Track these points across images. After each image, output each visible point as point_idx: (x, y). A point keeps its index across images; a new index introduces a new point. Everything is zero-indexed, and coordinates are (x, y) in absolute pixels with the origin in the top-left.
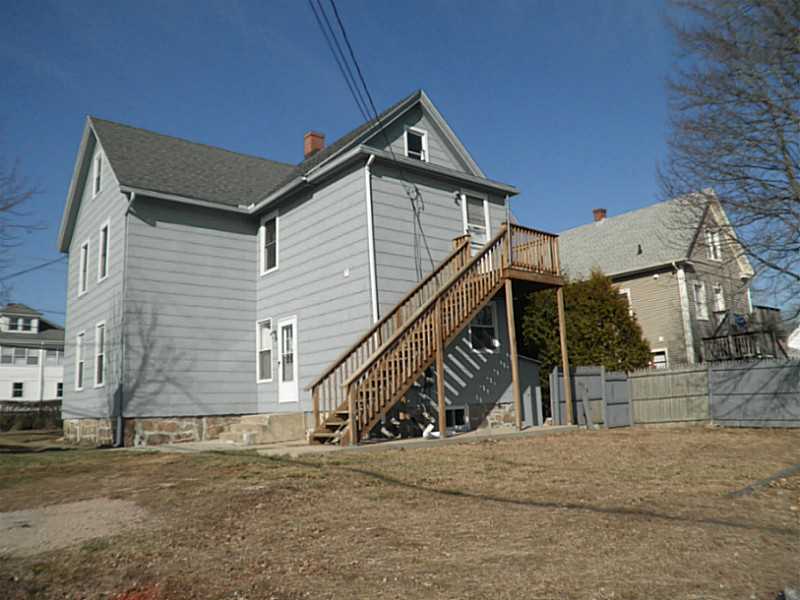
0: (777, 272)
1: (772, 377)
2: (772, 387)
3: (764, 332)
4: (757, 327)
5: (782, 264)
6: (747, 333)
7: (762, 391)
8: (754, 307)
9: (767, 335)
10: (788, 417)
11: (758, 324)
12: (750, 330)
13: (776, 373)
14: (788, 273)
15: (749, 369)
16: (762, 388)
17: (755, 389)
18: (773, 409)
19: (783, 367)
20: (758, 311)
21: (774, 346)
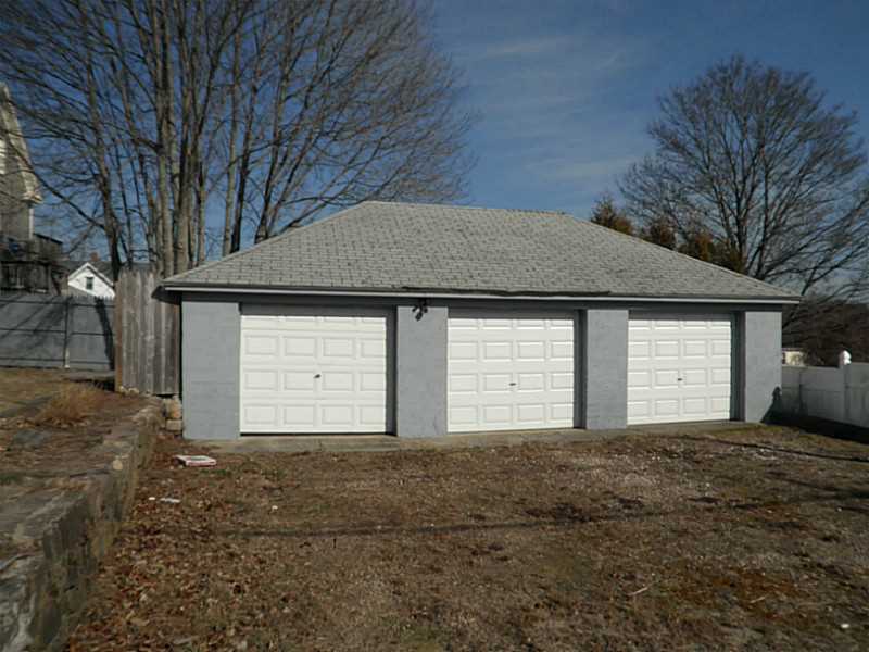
0: (60, 200)
1: (35, 313)
2: (33, 325)
3: (40, 263)
4: (33, 257)
5: (66, 192)
6: (20, 262)
7: (22, 328)
8: (34, 234)
9: (42, 268)
10: (44, 356)
11: (35, 253)
12: (24, 259)
13: (39, 309)
14: (71, 204)
15: (12, 301)
16: (21, 324)
17: (14, 325)
18: (30, 348)
19: (47, 303)
20: (37, 241)
21: (47, 281)
